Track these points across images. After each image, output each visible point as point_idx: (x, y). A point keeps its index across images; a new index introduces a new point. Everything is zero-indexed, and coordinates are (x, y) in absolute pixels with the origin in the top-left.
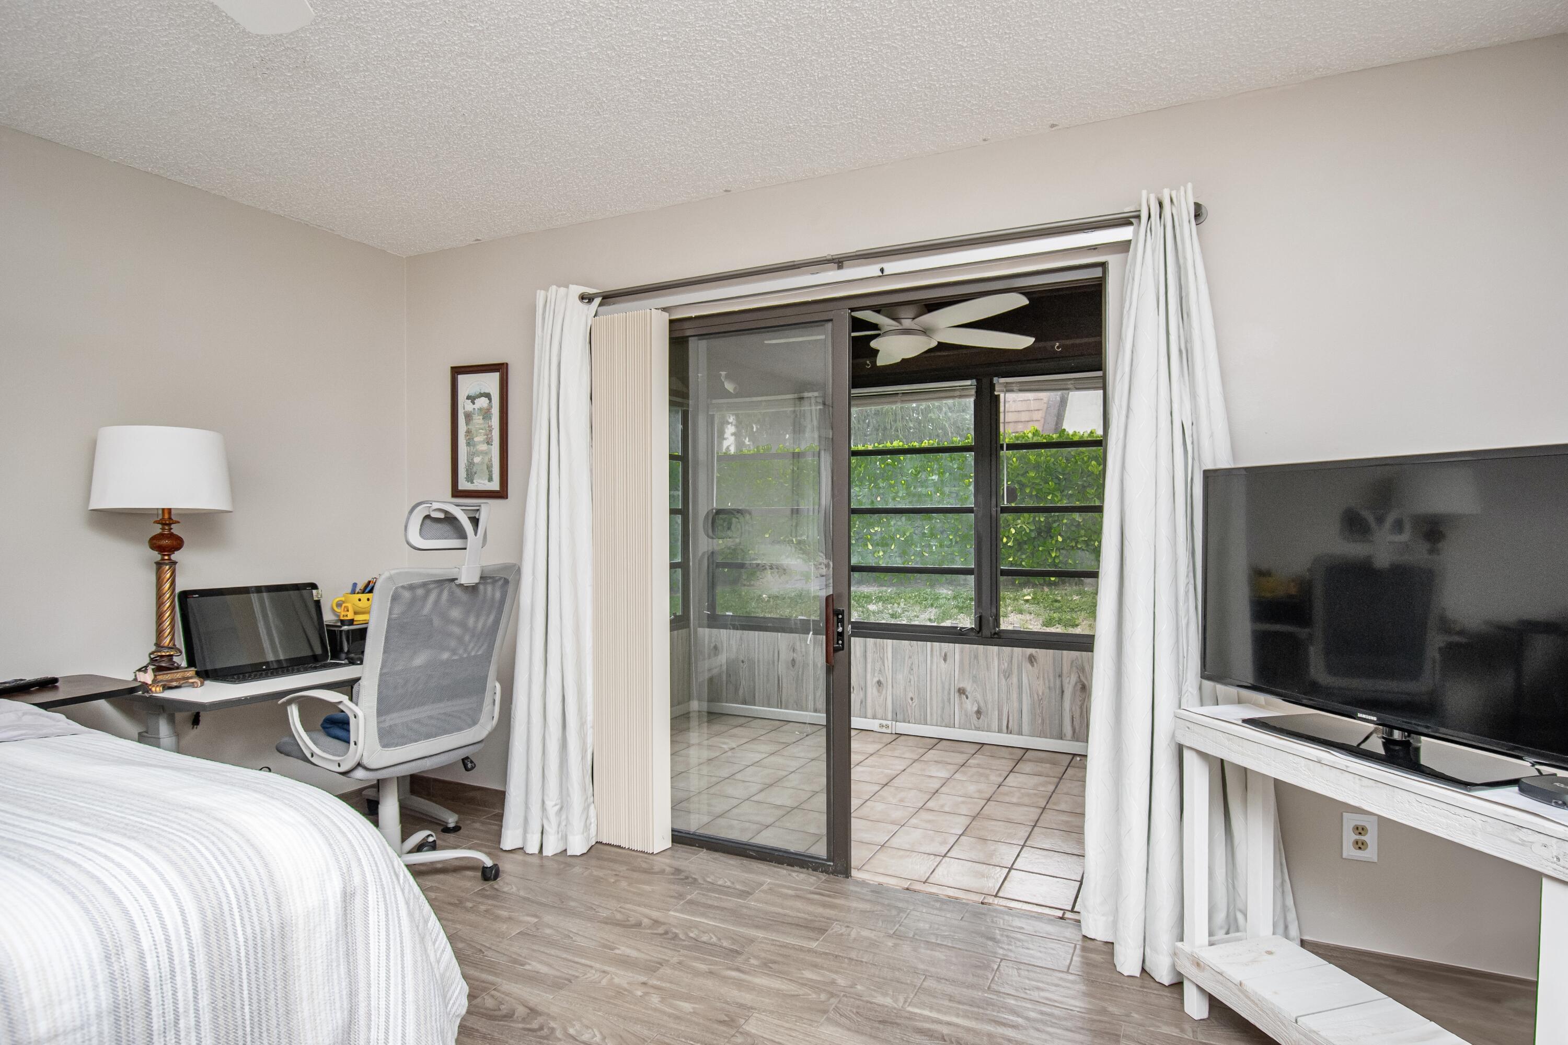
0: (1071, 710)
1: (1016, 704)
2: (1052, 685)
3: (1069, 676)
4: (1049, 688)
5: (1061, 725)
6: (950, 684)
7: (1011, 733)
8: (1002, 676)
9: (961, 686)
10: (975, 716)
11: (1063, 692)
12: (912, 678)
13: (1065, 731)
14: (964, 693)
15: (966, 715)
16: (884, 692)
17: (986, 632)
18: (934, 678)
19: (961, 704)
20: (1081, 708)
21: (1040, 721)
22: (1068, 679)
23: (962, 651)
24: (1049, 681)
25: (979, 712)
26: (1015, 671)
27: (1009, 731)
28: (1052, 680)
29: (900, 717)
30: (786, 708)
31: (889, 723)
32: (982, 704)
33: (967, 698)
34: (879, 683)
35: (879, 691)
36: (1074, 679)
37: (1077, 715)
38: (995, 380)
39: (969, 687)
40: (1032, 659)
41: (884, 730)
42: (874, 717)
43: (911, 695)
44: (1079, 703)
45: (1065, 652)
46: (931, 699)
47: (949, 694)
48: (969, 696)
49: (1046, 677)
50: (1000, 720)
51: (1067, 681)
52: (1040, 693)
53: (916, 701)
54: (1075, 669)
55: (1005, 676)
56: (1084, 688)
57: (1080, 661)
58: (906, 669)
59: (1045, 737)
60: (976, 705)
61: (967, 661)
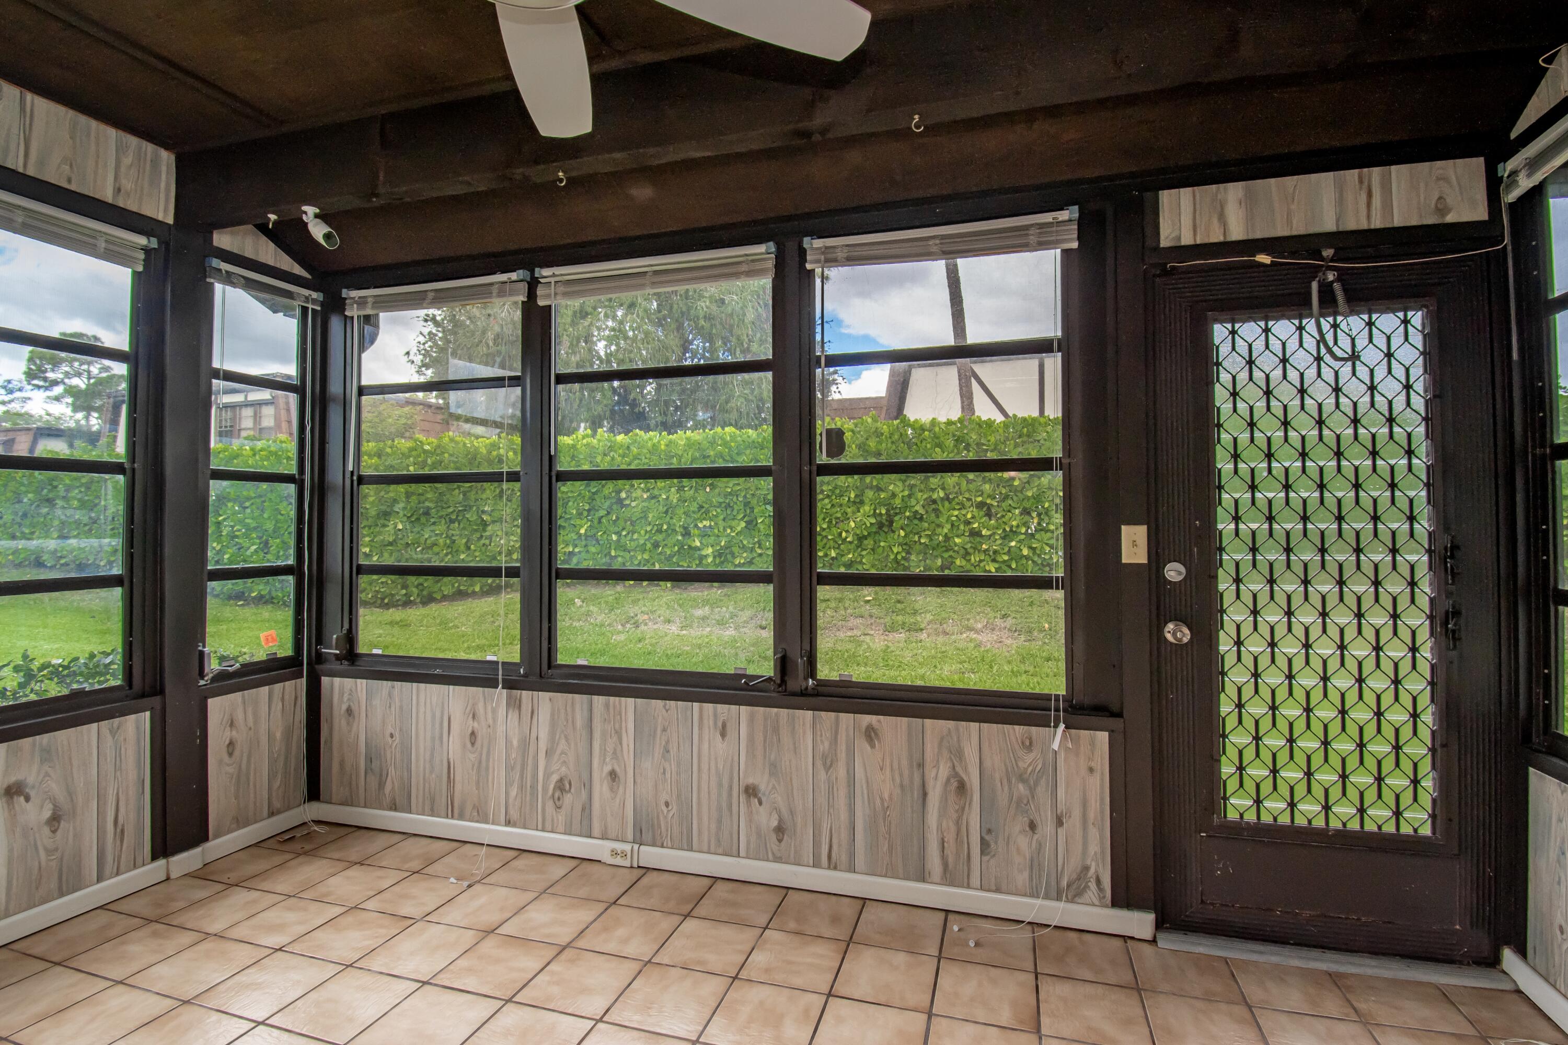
0: (939, 826)
1: (844, 816)
2: (906, 781)
3: (937, 766)
4: (902, 787)
5: (923, 858)
6: (731, 779)
7: (835, 868)
8: (819, 763)
9: (750, 781)
10: (774, 837)
11: (925, 795)
12: (667, 766)
13: (929, 866)
14: (755, 795)
15: (759, 834)
16: (621, 790)
17: (793, 685)
18: (705, 767)
19: (750, 814)
20: (958, 823)
21: (886, 848)
22: (935, 770)
23: (752, 719)
24: (901, 775)
25: (780, 830)
26: (842, 755)
27: (833, 865)
28: (906, 773)
29: (647, 837)
30: (461, 817)
31: (627, 847)
32: (786, 815)
33: (760, 803)
34: (613, 775)
35: (611, 789)
36: (944, 771)
37: (950, 837)
38: (806, 241)
39: (762, 781)
40: (871, 734)
41: (618, 861)
42: (604, 837)
43: (664, 797)
44: (955, 816)
45: (928, 722)
46: (699, 803)
47: (730, 795)
48: (764, 799)
49: (896, 765)
50: (816, 844)
51: (933, 774)
52: (886, 796)
53: (674, 808)
54: (945, 753)
55: (824, 764)
56: (962, 788)
57: (955, 739)
58: (658, 751)
59: (898, 878)
60: (776, 816)
61: (759, 737)
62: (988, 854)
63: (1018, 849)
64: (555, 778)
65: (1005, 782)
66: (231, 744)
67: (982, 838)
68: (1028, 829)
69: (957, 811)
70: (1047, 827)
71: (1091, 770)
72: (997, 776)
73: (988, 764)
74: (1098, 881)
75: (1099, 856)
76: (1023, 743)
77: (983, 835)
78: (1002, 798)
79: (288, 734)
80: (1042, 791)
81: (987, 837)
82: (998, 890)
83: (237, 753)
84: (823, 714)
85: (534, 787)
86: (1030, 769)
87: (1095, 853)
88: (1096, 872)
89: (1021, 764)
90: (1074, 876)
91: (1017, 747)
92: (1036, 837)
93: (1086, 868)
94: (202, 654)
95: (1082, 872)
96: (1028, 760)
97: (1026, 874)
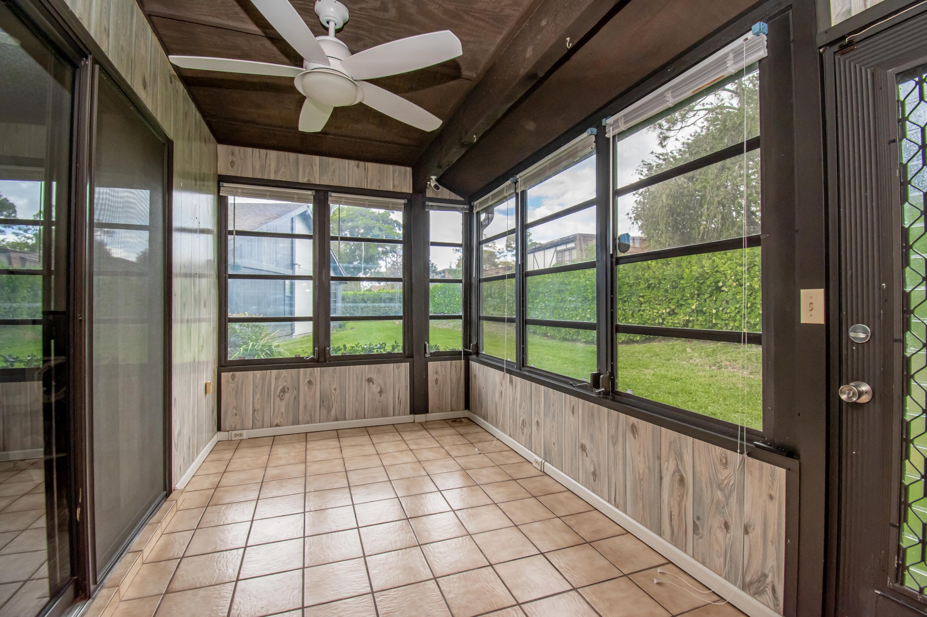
0: (669, 504)
1: (621, 477)
2: (651, 465)
3: (668, 460)
4: (649, 468)
5: (660, 520)
6: (576, 438)
7: (618, 507)
8: (610, 440)
9: (583, 441)
10: (592, 477)
11: (661, 478)
12: (554, 424)
13: (663, 527)
14: (585, 451)
15: (586, 472)
16: (540, 431)
18: (566, 428)
19: (583, 460)
20: (680, 505)
21: (641, 505)
22: (666, 463)
23: (584, 407)
24: (649, 461)
25: (594, 474)
26: (620, 439)
27: (616, 504)
28: (651, 460)
29: (547, 457)
31: (541, 460)
32: (597, 465)
35: (537, 430)
36: (672, 465)
37: (675, 513)
38: (606, 119)
39: (588, 443)
40: (634, 429)
41: (537, 466)
42: (534, 452)
43: (553, 439)
44: (678, 499)
45: (663, 429)
46: (565, 448)
47: (576, 446)
48: (588, 454)
49: (646, 454)
50: (609, 489)
51: (666, 466)
52: (641, 473)
53: (556, 446)
54: (672, 453)
55: (613, 442)
56: (682, 481)
57: (678, 446)
58: (551, 415)
59: (647, 527)
60: (592, 466)
61: (586, 419)
62: (697, 534)
63: (717, 540)
64: (522, 419)
65: (709, 486)
66: (436, 380)
67: (694, 522)
68: (723, 527)
69: (679, 496)
70: (737, 531)
71: (771, 497)
72: (703, 479)
73: (698, 469)
74: (774, 590)
75: (775, 569)
76: (721, 461)
77: (695, 520)
78: (707, 496)
79: (458, 380)
80: (733, 500)
81: (697, 522)
82: (703, 563)
83: (439, 384)
84: (612, 411)
85: (516, 421)
86: (726, 482)
87: (772, 567)
88: (772, 582)
89: (719, 475)
90: (755, 578)
91: (716, 462)
92: (728, 535)
93: (765, 576)
94: (425, 345)
95: (761, 577)
96: (724, 474)
97: (722, 560)
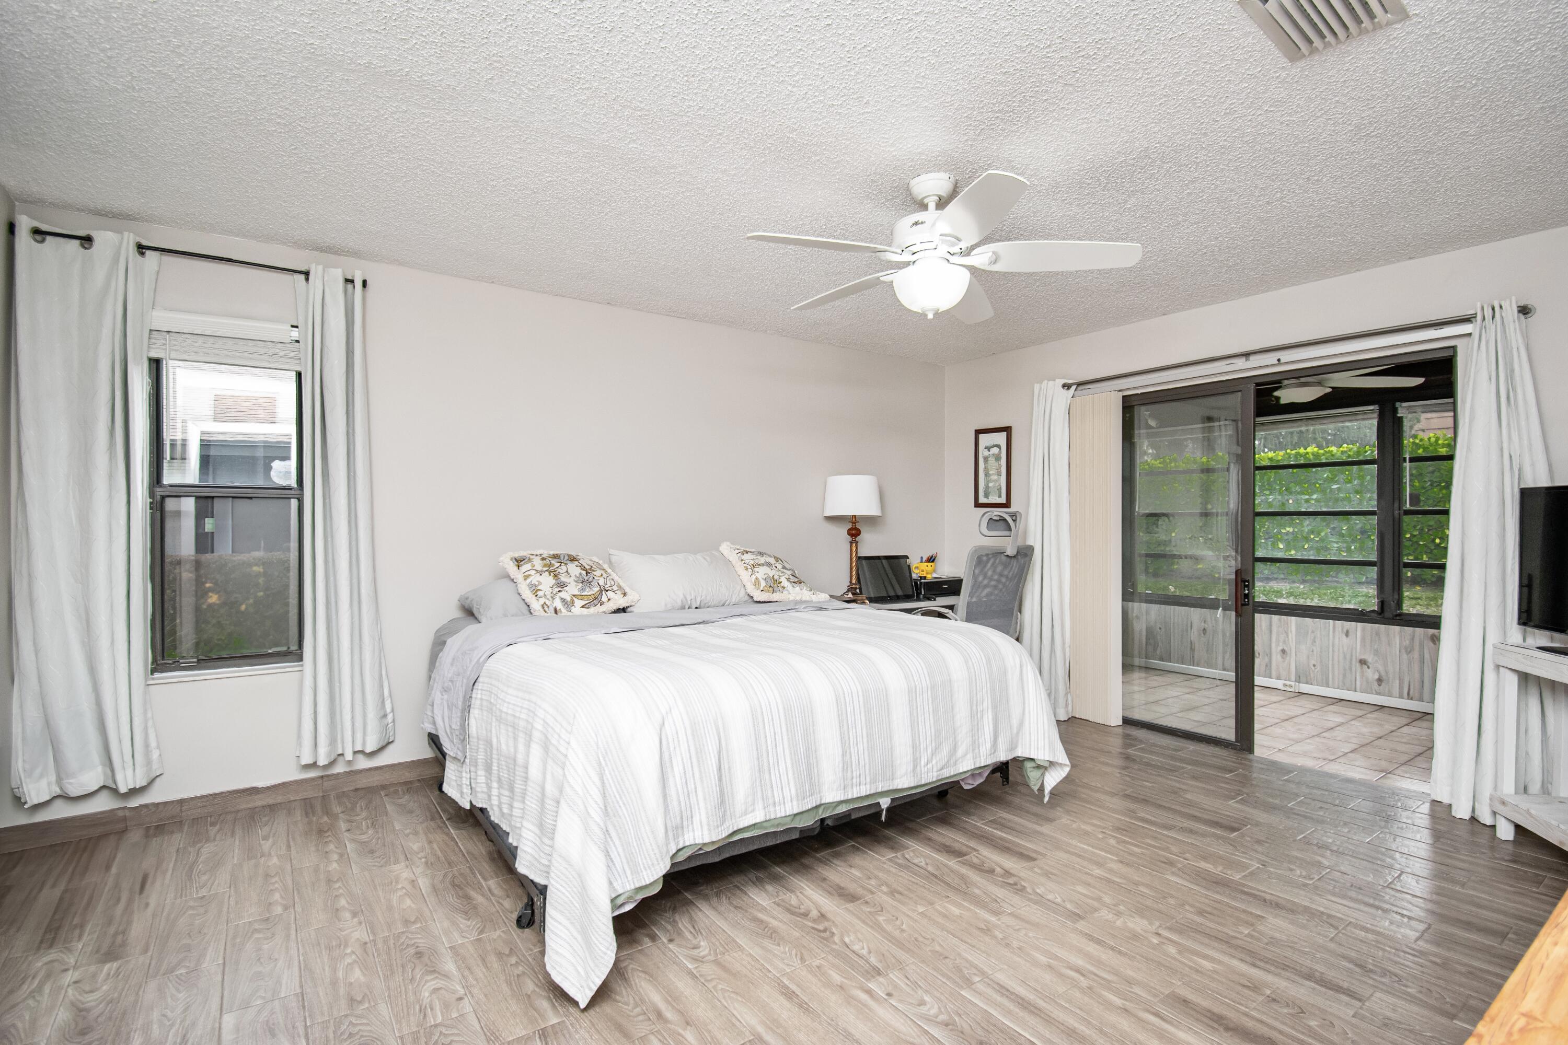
1: (1417, 676)
6: (1352, 656)
7: (1412, 699)
8: (1403, 651)
9: (1363, 657)
10: (1376, 683)
12: (1314, 648)
14: (1365, 664)
15: (1367, 682)
16: (1288, 658)
17: (1388, 614)
18: (1336, 650)
19: (1362, 672)
23: (1363, 630)
25: (1380, 681)
26: (1417, 648)
27: (1410, 697)
29: (1303, 679)
30: (1198, 666)
31: (1293, 684)
32: (1383, 674)
34: (1283, 651)
35: (1282, 657)
38: (1398, 404)
39: (1370, 658)
40: (1434, 638)
41: (1288, 689)
42: (1278, 678)
43: (1313, 662)
46: (1333, 667)
47: (1351, 663)
50: (1401, 687)
53: (1318, 668)
55: (1406, 651)
58: (1309, 641)
60: (1378, 674)
61: (1368, 637)
84: (1406, 628)
